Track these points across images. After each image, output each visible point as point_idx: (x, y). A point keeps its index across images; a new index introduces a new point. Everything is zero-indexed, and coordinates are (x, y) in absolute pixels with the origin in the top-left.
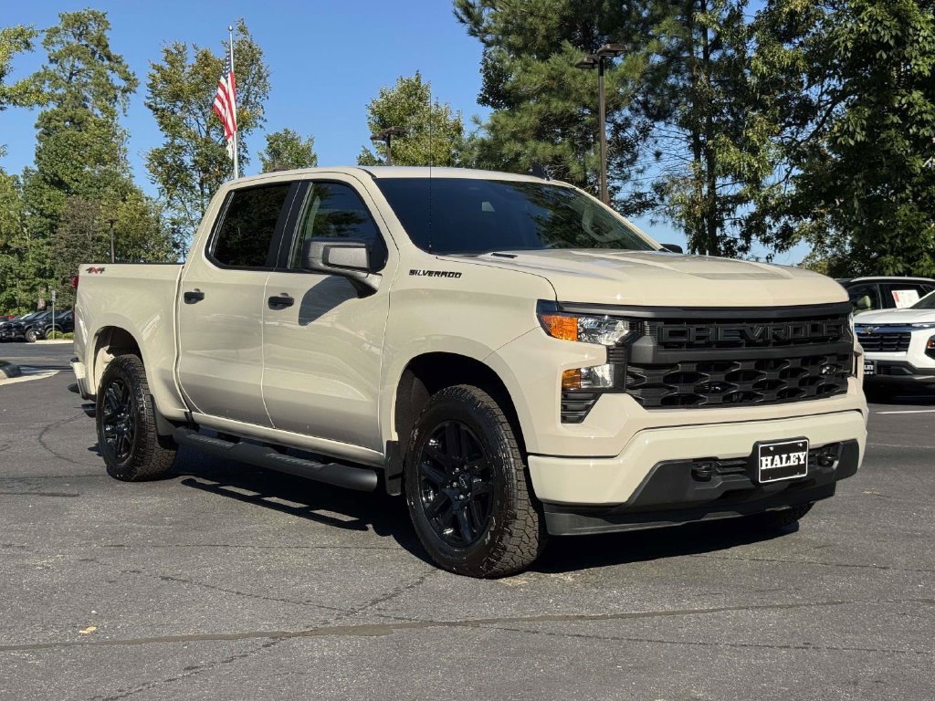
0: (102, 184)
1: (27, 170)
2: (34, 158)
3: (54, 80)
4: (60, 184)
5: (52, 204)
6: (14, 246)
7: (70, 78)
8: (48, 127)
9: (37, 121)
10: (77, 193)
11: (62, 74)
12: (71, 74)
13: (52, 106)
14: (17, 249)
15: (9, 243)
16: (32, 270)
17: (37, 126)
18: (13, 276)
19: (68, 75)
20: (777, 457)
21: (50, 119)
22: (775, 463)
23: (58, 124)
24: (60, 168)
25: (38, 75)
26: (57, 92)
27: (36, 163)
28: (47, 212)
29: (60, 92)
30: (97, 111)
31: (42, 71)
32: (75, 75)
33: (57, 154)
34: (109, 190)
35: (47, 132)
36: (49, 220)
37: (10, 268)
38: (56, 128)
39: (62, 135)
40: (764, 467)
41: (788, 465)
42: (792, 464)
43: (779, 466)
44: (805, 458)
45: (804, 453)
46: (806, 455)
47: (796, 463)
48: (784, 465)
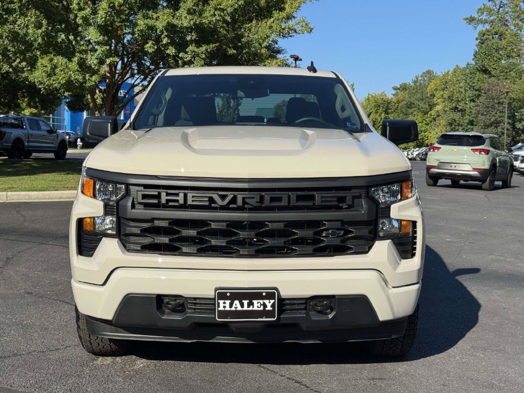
0: (508, 71)
1: (468, 64)
2: (473, 57)
3: (490, 11)
4: (485, 71)
5: (480, 83)
6: (460, 108)
7: (499, 9)
8: (483, 39)
9: (477, 36)
10: (494, 76)
11: (494, 8)
12: (500, 7)
13: (487, 26)
14: (462, 109)
15: (457, 106)
16: (466, 121)
17: (477, 39)
18: (456, 124)
19: (498, 7)
20: (237, 302)
21: (484, 35)
22: (234, 306)
23: (488, 37)
24: (486, 63)
25: (480, 9)
26: (490, 18)
27: (473, 60)
28: (476, 88)
29: (492, 18)
30: (512, 27)
31: (483, 7)
32: (502, 7)
33: (486, 54)
34: (513, 74)
35: (482, 42)
36: (477, 92)
37: (455, 120)
38: (486, 39)
39: (490, 43)
40: (221, 308)
41: (251, 308)
42: (255, 308)
43: (239, 308)
44: (273, 306)
45: (272, 301)
46: (274, 303)
47: (262, 308)
48: (246, 308)
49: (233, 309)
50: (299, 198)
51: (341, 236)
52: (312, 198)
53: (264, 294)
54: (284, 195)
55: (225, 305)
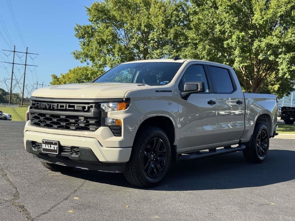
41: (51, 148)
42: (52, 149)
43: (48, 148)
44: (57, 148)
45: (57, 146)
46: (57, 147)
47: (53, 149)
48: (49, 148)
49: (46, 148)
50: (69, 106)
51: (85, 123)
52: (74, 107)
53: (54, 143)
54: (64, 105)
55: (44, 146)
